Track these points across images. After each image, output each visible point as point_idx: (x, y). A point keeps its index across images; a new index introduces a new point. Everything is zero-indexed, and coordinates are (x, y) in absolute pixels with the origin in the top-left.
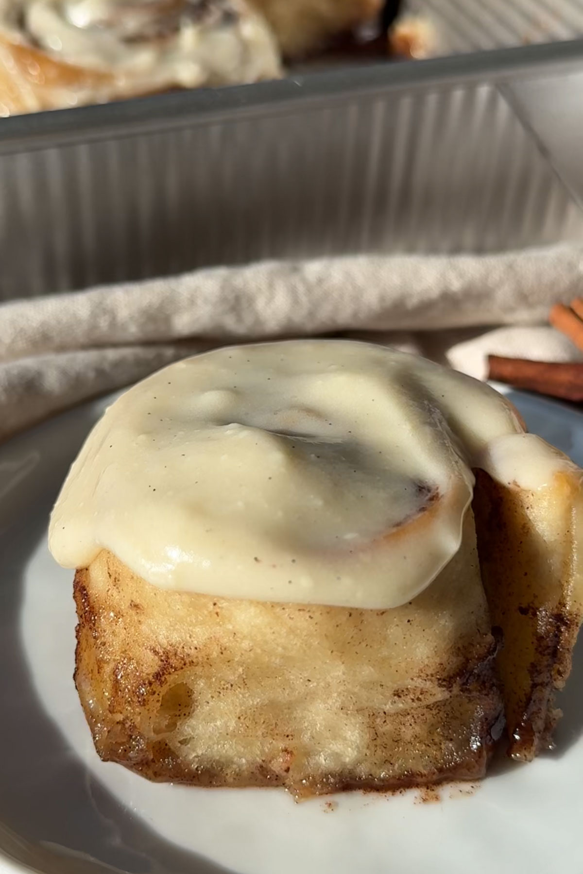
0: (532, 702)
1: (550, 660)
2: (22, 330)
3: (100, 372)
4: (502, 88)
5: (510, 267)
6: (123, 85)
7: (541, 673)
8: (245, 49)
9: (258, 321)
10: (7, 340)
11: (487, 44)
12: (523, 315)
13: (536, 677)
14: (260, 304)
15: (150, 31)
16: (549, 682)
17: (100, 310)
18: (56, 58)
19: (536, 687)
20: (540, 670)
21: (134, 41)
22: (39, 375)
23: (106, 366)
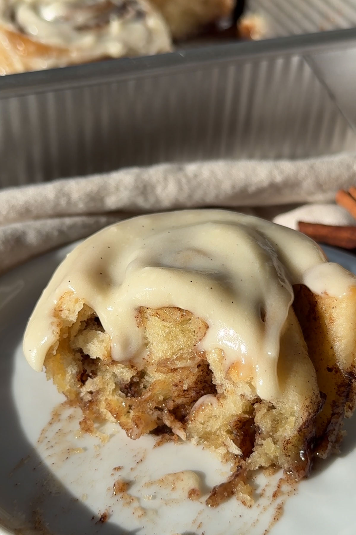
0: (331, 424)
1: (345, 399)
2: (13, 206)
3: (61, 232)
4: (306, 58)
5: (312, 167)
6: (75, 56)
7: (338, 407)
8: (150, 34)
9: (158, 201)
10: (4, 213)
11: (297, 31)
12: (320, 197)
13: (335, 409)
14: (159, 190)
15: (92, 23)
16: (342, 413)
17: (61, 193)
18: (34, 40)
19: (334, 415)
20: (338, 405)
21: (82, 29)
22: (24, 233)
23: (65, 229)
